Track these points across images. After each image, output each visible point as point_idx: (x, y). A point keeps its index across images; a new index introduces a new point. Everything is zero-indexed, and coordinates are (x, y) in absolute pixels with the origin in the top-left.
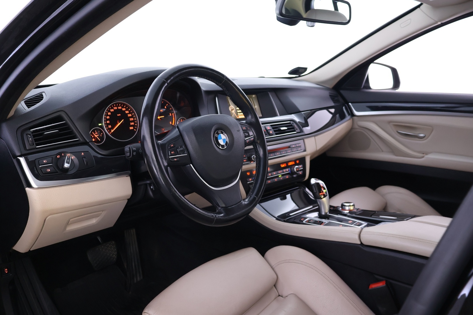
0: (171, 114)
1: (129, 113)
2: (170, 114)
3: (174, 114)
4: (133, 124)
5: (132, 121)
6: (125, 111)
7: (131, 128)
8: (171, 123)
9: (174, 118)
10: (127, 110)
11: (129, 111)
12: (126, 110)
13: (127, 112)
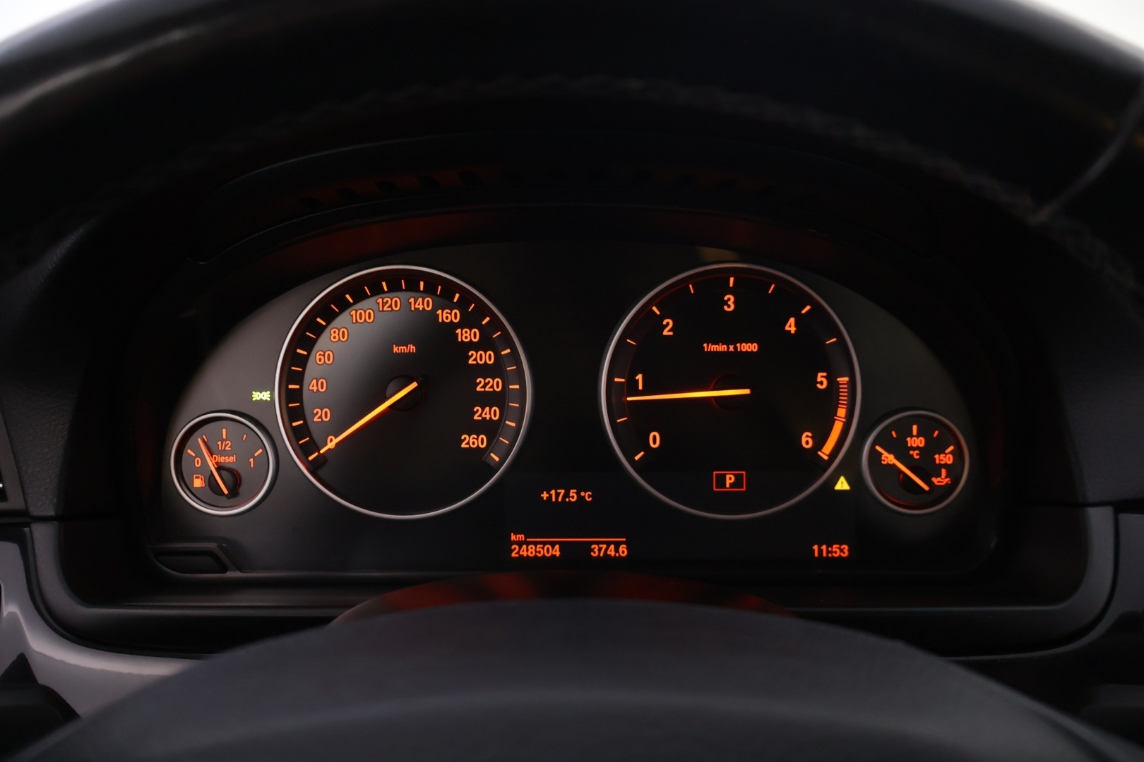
0: (831, 379)
1: (483, 345)
2: (821, 377)
3: (852, 383)
4: (491, 413)
5: (489, 399)
6: (452, 326)
7: (471, 441)
8: (807, 440)
9: (842, 412)
10: (466, 322)
11: (481, 328)
12: (461, 325)
13: (467, 335)
